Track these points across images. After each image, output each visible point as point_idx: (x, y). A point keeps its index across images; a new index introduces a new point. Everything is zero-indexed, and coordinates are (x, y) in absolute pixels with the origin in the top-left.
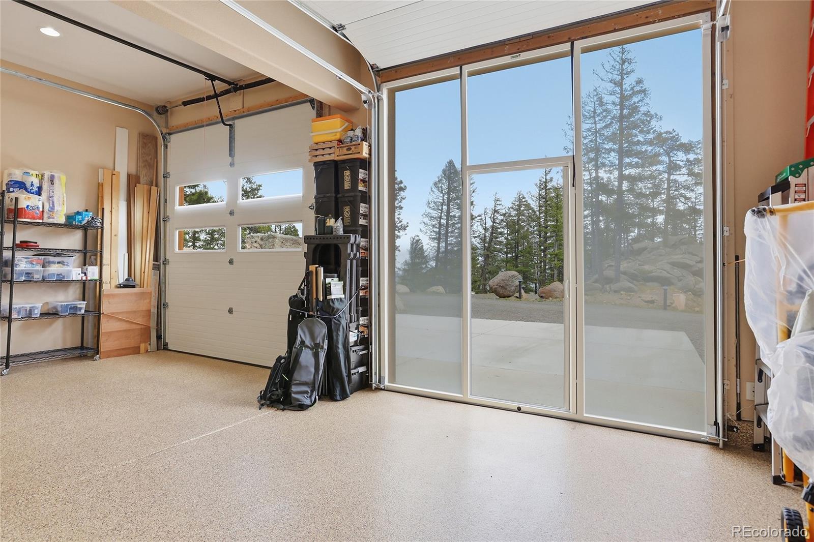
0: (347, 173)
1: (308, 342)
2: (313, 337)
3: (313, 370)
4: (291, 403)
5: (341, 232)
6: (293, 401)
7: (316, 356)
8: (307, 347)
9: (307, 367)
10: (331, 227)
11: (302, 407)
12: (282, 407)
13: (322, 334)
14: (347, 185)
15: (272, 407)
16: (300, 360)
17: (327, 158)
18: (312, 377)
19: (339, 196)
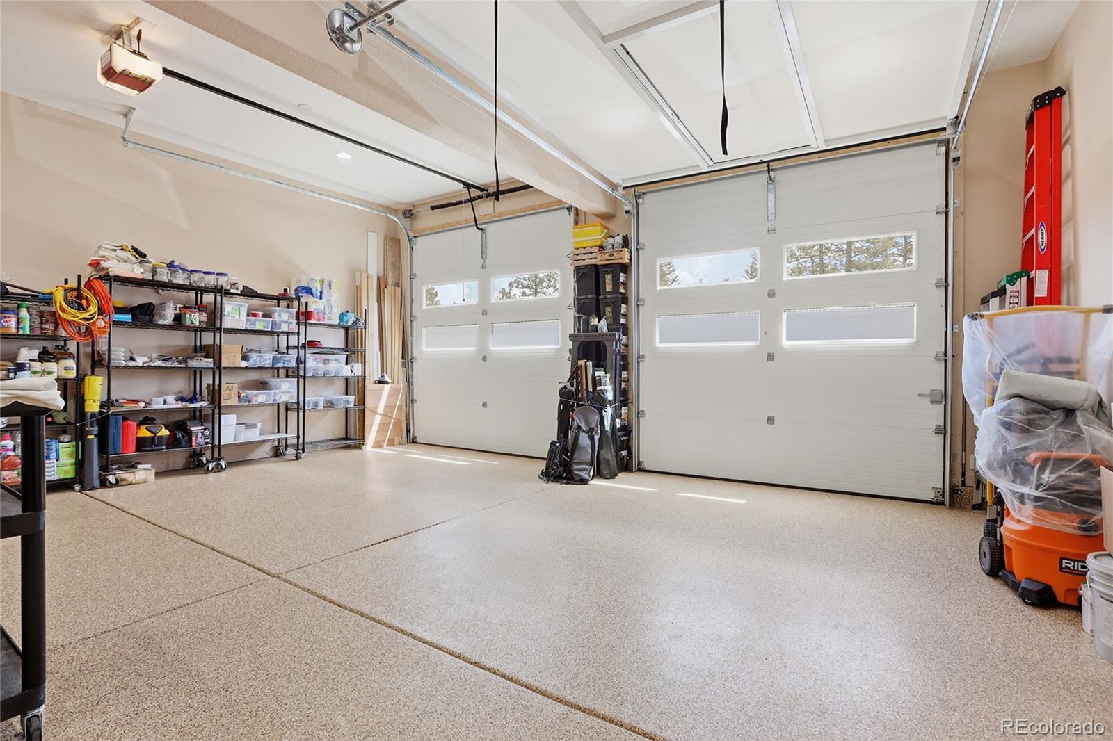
0: (609, 277)
1: (584, 428)
2: (587, 423)
3: (590, 451)
4: (573, 479)
5: (605, 330)
6: (575, 477)
7: (592, 438)
8: (583, 431)
9: (585, 448)
10: (596, 326)
11: (584, 482)
12: (566, 482)
13: (596, 421)
14: (609, 288)
15: (556, 482)
16: (579, 442)
17: (588, 262)
18: (590, 457)
19: (600, 297)
